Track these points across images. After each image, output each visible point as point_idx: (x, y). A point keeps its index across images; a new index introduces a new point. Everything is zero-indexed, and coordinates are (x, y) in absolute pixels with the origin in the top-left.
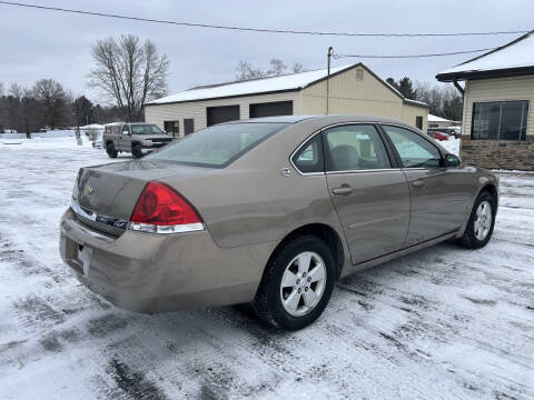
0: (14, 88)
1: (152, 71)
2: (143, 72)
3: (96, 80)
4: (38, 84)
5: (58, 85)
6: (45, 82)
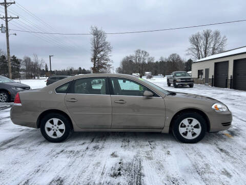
0: (162, 58)
1: (217, 45)
2: (212, 46)
3: (190, 52)
4: (171, 56)
5: (178, 55)
6: (173, 55)
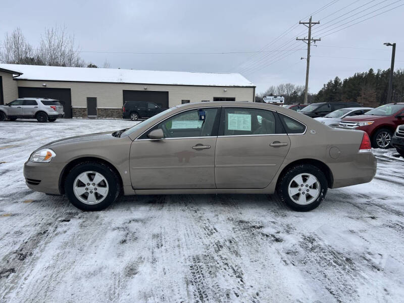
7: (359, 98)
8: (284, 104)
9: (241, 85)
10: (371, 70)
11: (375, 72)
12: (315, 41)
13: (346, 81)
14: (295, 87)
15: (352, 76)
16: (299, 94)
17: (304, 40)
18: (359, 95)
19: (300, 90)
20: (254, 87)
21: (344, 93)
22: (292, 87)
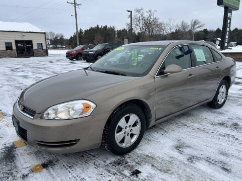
7: (94, 41)
8: (51, 45)
9: (35, 31)
10: (98, 26)
11: (100, 27)
12: (78, 5)
13: (86, 31)
14: (56, 34)
15: (89, 29)
16: (59, 38)
17: (72, 3)
18: (94, 39)
19: (59, 36)
20: (45, 33)
21: (87, 38)
22: (53, 34)
